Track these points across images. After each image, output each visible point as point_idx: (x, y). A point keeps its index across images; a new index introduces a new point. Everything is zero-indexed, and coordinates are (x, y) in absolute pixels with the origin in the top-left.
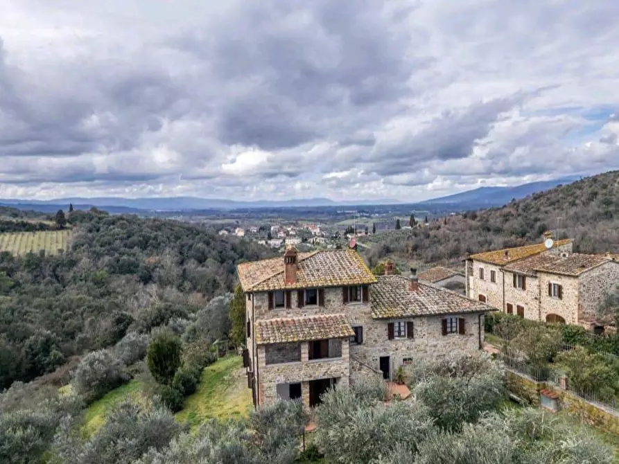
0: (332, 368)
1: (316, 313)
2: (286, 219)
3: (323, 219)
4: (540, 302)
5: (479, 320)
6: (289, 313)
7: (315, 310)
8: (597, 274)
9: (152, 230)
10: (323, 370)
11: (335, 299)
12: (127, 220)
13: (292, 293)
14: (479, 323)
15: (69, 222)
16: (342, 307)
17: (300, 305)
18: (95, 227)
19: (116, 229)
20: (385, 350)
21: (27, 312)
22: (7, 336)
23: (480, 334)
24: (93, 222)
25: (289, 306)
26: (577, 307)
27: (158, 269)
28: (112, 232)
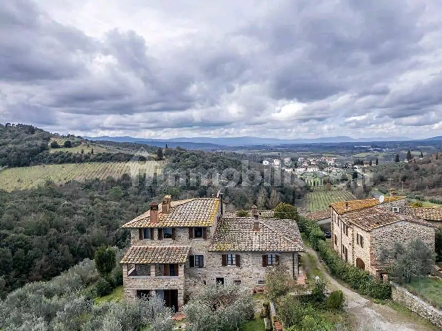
0: (171, 283)
1: (171, 244)
2: (314, 152)
3: (342, 152)
4: (353, 248)
5: (293, 258)
6: (152, 243)
7: (170, 242)
8: (390, 230)
9: (211, 161)
10: (165, 284)
11: (184, 236)
12: (196, 155)
13: (155, 230)
14: (293, 260)
15: (165, 155)
16: (189, 241)
17: (160, 238)
18: (177, 159)
19: (189, 161)
20: (220, 273)
21: (123, 213)
22: (107, 227)
23: (294, 268)
24: (177, 156)
25: (152, 238)
26: (370, 256)
27: (210, 188)
28: (186, 163)
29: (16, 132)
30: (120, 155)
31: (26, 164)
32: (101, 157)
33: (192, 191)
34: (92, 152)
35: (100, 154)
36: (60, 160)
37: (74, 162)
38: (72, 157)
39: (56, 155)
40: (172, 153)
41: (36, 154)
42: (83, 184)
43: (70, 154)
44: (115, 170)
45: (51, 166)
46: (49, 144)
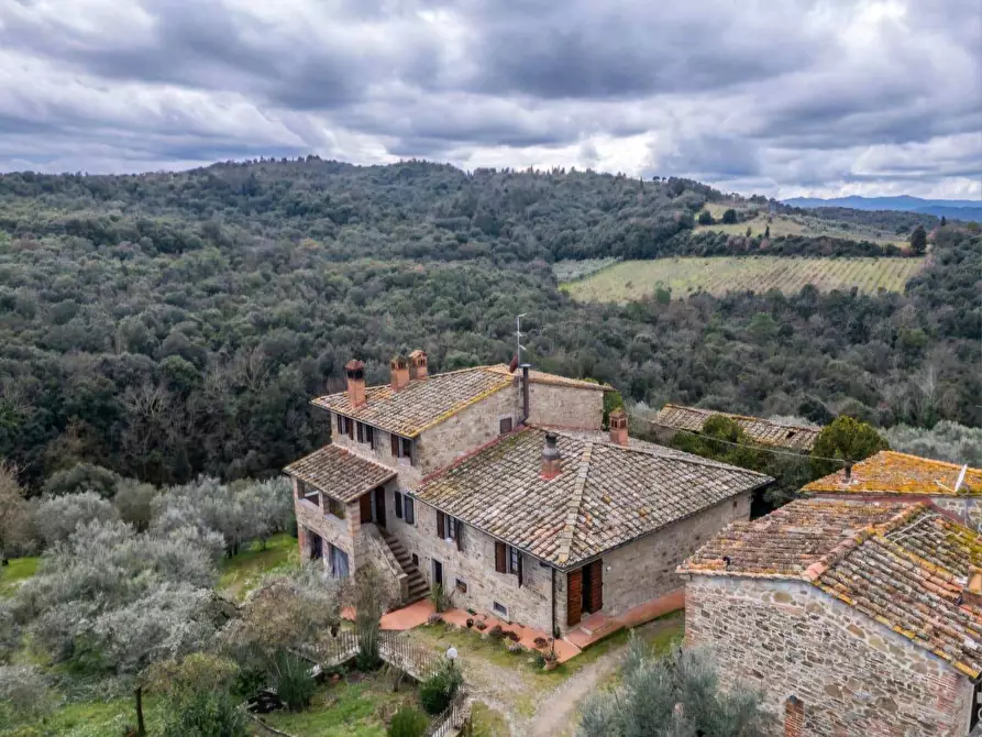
0: (341, 537)
5: (554, 575)
14: (554, 582)
18: (956, 255)
20: (437, 551)
24: (958, 248)
29: (653, 195)
30: (823, 242)
31: (648, 255)
32: (781, 244)
33: (971, 341)
34: (767, 234)
35: (782, 239)
36: (705, 250)
37: (729, 254)
38: (727, 244)
39: (700, 239)
40: (948, 239)
41: (670, 236)
42: (719, 301)
43: (725, 238)
44: (800, 274)
45: (687, 261)
46: (697, 217)
